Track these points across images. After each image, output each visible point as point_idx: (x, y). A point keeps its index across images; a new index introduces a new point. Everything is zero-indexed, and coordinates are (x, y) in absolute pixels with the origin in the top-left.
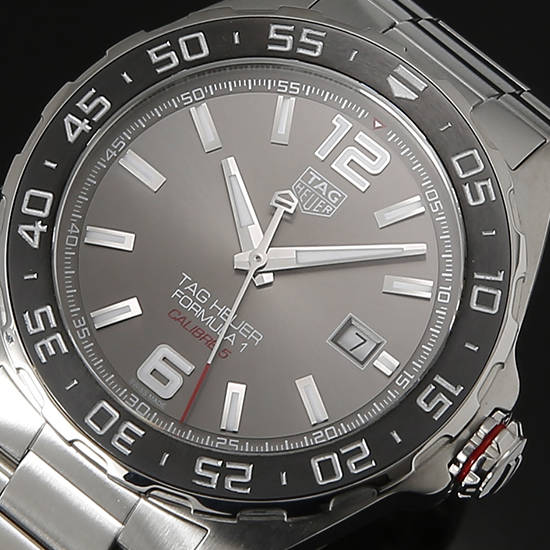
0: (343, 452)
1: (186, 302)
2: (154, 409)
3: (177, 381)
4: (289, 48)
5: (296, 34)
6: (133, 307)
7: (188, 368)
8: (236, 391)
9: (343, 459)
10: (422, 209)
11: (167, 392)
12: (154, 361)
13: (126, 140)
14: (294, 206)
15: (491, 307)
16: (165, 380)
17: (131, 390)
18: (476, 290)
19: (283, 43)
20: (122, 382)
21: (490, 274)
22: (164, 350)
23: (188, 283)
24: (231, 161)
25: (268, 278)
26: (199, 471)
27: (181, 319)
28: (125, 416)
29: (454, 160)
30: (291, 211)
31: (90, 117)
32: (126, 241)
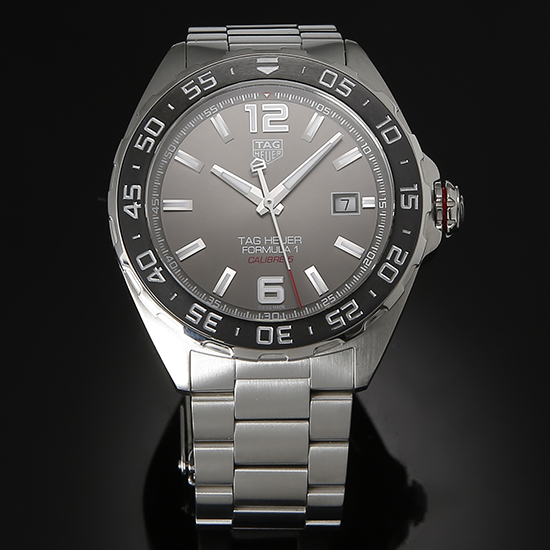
0: (389, 258)
1: (252, 250)
2: (281, 312)
3: (280, 290)
4: (199, 91)
5: (197, 83)
6: (230, 273)
7: (280, 280)
8: (311, 272)
9: (391, 262)
10: (323, 117)
11: (280, 299)
12: (262, 289)
13: (157, 197)
14: (264, 163)
15: (397, 136)
16: (274, 294)
17: (262, 312)
18: (383, 134)
19: (195, 91)
20: (255, 312)
21: (383, 121)
22: (262, 281)
23: (244, 241)
24: (215, 167)
25: (280, 207)
26: (331, 323)
27: (256, 259)
28: (275, 325)
29: (321, 82)
30: (265, 167)
31: (135, 199)
32: (200, 244)
